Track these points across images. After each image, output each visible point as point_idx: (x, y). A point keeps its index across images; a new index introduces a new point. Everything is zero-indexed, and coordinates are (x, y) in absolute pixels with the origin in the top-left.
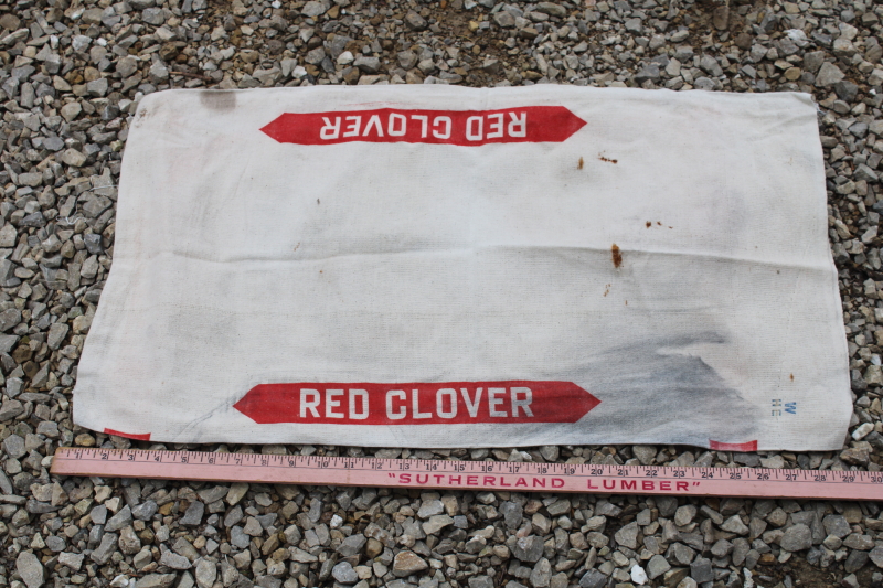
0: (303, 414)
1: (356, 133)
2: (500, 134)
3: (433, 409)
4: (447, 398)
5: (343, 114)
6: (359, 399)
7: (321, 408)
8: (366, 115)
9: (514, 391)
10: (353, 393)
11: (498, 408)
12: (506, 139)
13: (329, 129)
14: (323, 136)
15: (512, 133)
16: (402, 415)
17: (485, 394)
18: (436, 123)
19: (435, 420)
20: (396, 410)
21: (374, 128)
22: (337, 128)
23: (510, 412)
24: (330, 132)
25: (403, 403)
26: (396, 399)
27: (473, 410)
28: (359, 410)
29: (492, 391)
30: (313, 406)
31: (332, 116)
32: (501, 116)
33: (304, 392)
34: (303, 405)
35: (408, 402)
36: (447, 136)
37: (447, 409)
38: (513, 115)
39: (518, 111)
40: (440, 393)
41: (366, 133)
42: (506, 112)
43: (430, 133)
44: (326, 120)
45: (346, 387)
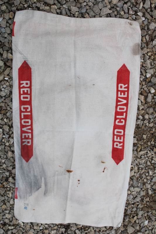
0: (21, 82)
1: (119, 96)
2: (115, 140)
3: (24, 118)
4: (28, 122)
5: (128, 91)
6: (27, 98)
7: (24, 87)
8: (127, 99)
9: (30, 141)
10: (29, 96)
11: (25, 136)
12: (114, 142)
13: (123, 87)
14: (120, 85)
15: (115, 144)
16: (22, 110)
17: (29, 133)
18: (122, 120)
19: (21, 119)
20: (24, 108)
21: (121, 101)
22: (123, 89)
23: (24, 139)
24: (121, 87)
25: (26, 110)
26: (28, 108)
27: (24, 129)
28: (24, 98)
29: (30, 135)
30: (24, 85)
31: (128, 87)
32: (122, 141)
33: (29, 82)
34: (25, 82)
35: (26, 112)
36: (117, 123)
37: (25, 122)
38: (122, 144)
39: (123, 146)
40: (29, 121)
41: (119, 99)
42: (123, 142)
43: (118, 118)
44: (126, 85)
45: (30, 94)
